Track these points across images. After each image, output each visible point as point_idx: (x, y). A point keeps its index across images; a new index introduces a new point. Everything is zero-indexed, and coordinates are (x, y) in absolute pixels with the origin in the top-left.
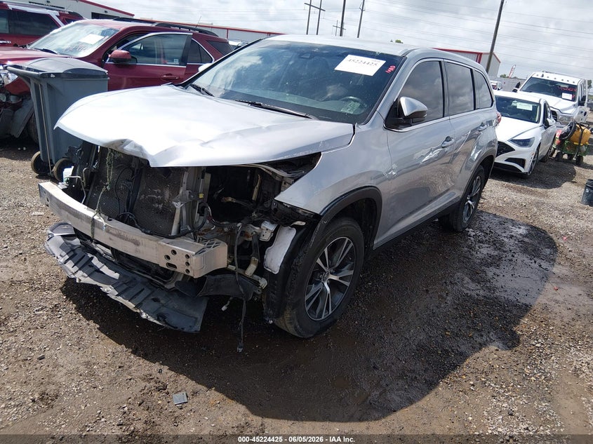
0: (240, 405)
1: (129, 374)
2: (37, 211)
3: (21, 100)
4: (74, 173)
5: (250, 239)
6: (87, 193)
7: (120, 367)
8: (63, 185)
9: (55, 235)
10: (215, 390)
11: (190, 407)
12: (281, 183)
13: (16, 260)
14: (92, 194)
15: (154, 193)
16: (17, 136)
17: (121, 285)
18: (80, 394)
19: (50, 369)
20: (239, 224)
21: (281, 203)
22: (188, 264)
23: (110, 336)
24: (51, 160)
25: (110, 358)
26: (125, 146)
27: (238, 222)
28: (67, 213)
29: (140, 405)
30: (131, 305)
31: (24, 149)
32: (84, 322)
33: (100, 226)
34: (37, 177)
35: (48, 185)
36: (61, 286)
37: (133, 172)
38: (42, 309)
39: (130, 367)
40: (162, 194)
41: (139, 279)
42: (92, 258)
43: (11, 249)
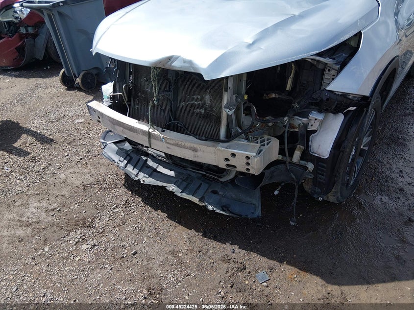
0: (315, 277)
1: (210, 257)
2: (78, 118)
3: (37, 29)
4: (114, 91)
5: (297, 130)
6: (130, 106)
7: (199, 252)
8: (107, 101)
9: (108, 143)
10: (286, 264)
11: (273, 284)
12: (323, 70)
13: (79, 165)
14: (134, 106)
15: (194, 100)
16: (41, 59)
17: (181, 183)
18: (179, 284)
19: (145, 263)
20: (286, 118)
21: (332, 92)
22: (248, 164)
23: (180, 223)
24: (74, 74)
25: (188, 244)
26: (172, 62)
27: (284, 116)
28: (121, 128)
29: (232, 287)
30: (195, 200)
31: (49, 67)
32: (155, 213)
33: (156, 137)
34: (67, 90)
35: (94, 104)
36: (123, 182)
37: (170, 82)
38: (117, 206)
39: (208, 251)
40: (203, 99)
41: (193, 175)
42: (147, 160)
43: (72, 156)
